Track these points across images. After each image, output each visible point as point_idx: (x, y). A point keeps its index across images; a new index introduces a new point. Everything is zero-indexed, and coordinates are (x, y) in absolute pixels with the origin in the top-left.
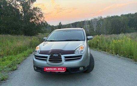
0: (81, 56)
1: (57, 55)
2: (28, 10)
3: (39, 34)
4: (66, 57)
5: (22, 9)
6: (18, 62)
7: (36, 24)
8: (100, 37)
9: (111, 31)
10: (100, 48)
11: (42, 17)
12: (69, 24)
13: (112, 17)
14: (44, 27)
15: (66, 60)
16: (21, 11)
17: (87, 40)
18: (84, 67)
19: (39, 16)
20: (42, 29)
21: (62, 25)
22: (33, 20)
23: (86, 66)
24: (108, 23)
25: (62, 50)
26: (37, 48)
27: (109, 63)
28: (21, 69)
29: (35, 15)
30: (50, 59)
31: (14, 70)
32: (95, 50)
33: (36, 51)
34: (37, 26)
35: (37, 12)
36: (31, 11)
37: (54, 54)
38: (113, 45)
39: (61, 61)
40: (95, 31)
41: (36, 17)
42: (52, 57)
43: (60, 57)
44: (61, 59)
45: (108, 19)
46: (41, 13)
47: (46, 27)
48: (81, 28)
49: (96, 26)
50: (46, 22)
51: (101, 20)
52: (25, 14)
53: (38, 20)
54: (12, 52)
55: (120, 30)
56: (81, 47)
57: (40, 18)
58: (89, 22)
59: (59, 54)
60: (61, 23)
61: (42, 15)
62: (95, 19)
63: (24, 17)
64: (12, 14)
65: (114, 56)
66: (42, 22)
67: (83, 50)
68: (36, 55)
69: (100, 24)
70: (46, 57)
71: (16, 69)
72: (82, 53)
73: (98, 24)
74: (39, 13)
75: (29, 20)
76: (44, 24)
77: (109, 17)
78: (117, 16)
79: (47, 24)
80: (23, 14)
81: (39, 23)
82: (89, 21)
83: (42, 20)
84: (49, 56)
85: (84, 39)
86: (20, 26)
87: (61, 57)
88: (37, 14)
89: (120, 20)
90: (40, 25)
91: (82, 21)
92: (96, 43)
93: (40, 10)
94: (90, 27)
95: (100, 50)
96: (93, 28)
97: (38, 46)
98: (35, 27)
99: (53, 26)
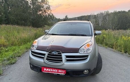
0: (87, 56)
1: (57, 53)
2: (36, 3)
3: (46, 26)
4: (67, 57)
5: (30, 2)
6: (19, 55)
7: (43, 16)
8: (106, 32)
9: (117, 27)
10: (106, 45)
11: (49, 10)
12: (75, 18)
13: (119, 12)
14: (50, 20)
15: (68, 60)
16: (30, 3)
17: (94, 36)
18: (89, 70)
19: (46, 9)
20: (49, 22)
21: (68, 19)
22: (41, 12)
23: (92, 69)
24: (114, 18)
25: (63, 47)
26: (35, 42)
27: (119, 63)
28: (20, 64)
29: (43, 7)
30: (48, 57)
31: (11, 64)
32: (101, 45)
33: (33, 46)
34: (44, 18)
35: (45, 5)
36: (39, 4)
37: (53, 51)
38: (122, 42)
39: (62, 61)
40: (100, 25)
41: (44, 10)
42: (51, 55)
43: (59, 56)
44: (61, 58)
45: (115, 13)
46: (48, 6)
47: (52, 20)
48: (89, 21)
49: (102, 21)
50: (53, 14)
51: (108, 14)
52: (33, 7)
53: (45, 12)
54: (17, 43)
55: (127, 26)
56: (88, 44)
57: (47, 11)
58: (95, 17)
59: (59, 52)
60: (68, 17)
61: (49, 7)
62: (102, 14)
63: (32, 9)
64: (21, 6)
65: (122, 54)
66: (49, 15)
67: (90, 48)
68: (33, 50)
69: (106, 19)
70: (44, 55)
71: (14, 63)
72: (89, 52)
73: (104, 19)
74: (46, 6)
75: (37, 12)
76: (51, 16)
77: (116, 12)
78: (124, 12)
79: (54, 17)
80: (32, 6)
81: (46, 15)
82: (95, 15)
83: (49, 12)
84: (46, 53)
85: (91, 34)
86: (28, 18)
87: (61, 56)
88: (45, 6)
89: (127, 16)
90: (47, 17)
91: (88, 16)
92: (102, 39)
93: (48, 3)
94: (96, 22)
95: (106, 46)
96: (99, 23)
97: (37, 40)
98: (43, 19)
99: (60, 19)
